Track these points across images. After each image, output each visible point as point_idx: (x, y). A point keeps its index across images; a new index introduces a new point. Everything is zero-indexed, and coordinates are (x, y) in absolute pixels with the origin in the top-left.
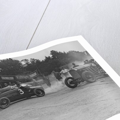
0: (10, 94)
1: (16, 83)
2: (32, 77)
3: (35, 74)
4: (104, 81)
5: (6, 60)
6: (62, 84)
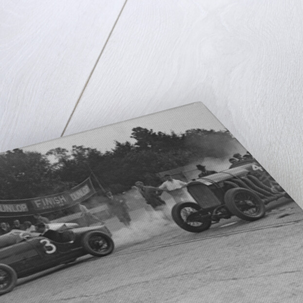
0: (17, 254)
1: (34, 222)
2: (77, 201)
3: (86, 190)
4: (287, 215)
5: (6, 153)
6: (164, 218)
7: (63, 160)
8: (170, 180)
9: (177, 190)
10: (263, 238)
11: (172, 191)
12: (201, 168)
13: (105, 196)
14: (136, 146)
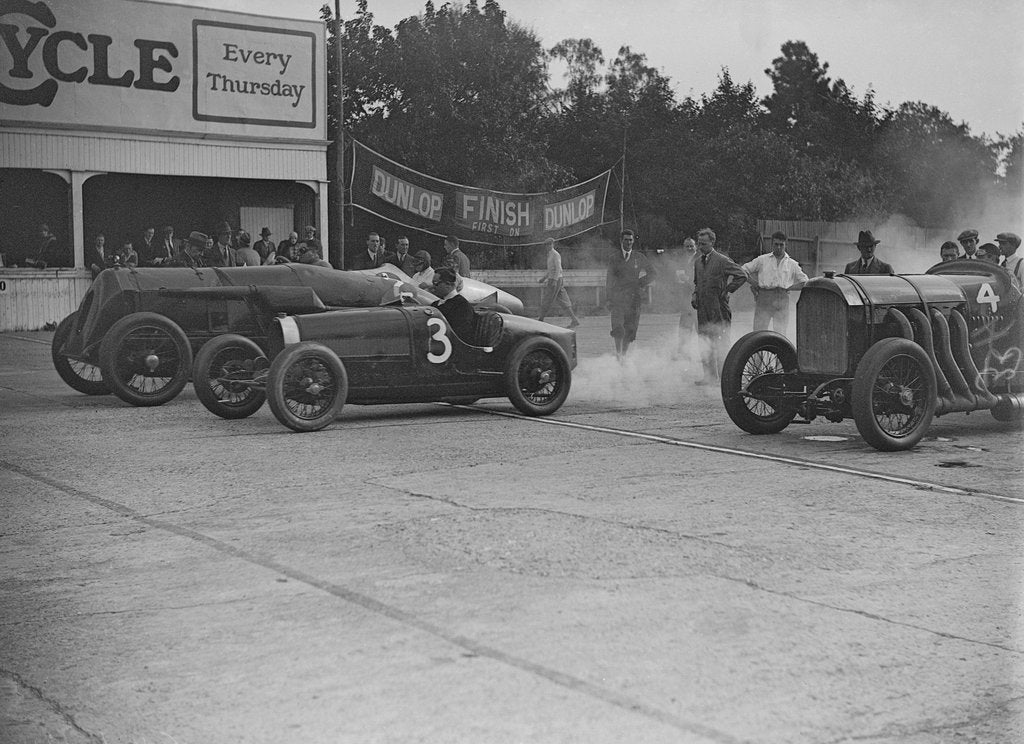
2: (552, 233)
3: (587, 203)
4: (962, 464)
5: (465, 10)
6: (703, 362)
7: (578, 88)
8: (778, 255)
9: (778, 290)
10: (874, 504)
11: (765, 289)
12: (866, 243)
13: (617, 245)
14: (763, 108)
